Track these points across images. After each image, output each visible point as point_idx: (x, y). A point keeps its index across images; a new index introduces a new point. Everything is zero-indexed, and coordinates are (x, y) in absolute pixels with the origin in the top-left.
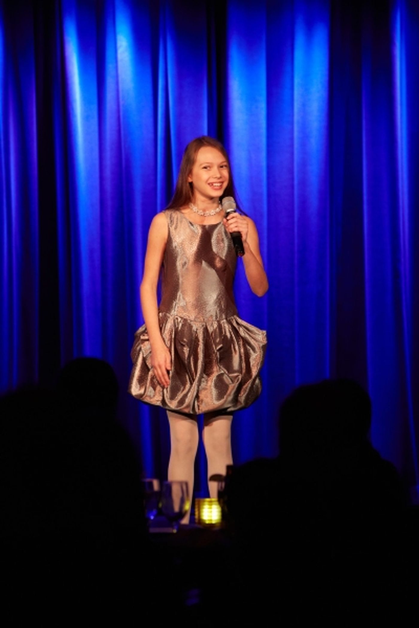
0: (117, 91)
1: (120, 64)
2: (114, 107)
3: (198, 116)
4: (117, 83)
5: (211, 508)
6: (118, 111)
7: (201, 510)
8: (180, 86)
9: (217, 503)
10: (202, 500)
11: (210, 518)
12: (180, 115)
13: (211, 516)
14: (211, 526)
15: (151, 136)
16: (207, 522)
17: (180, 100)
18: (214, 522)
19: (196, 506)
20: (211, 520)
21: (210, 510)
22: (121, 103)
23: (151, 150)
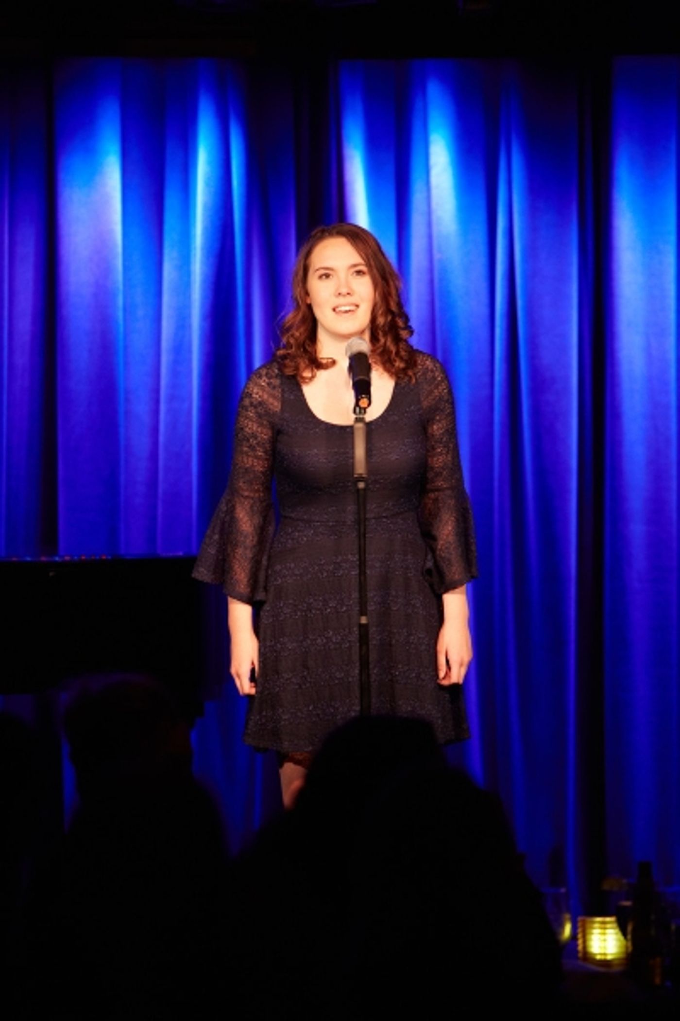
0: (430, 237)
1: (435, 192)
2: (425, 263)
3: (562, 278)
4: (429, 224)
5: (604, 934)
6: (431, 270)
7: (588, 937)
8: (532, 229)
9: (615, 925)
10: (589, 919)
11: (602, 951)
12: (532, 275)
13: (605, 948)
14: (605, 963)
15: (484, 310)
16: (598, 957)
17: (531, 251)
18: (609, 957)
19: (580, 930)
20: (605, 954)
21: (602, 937)
22: (437, 256)
23: (484, 334)
